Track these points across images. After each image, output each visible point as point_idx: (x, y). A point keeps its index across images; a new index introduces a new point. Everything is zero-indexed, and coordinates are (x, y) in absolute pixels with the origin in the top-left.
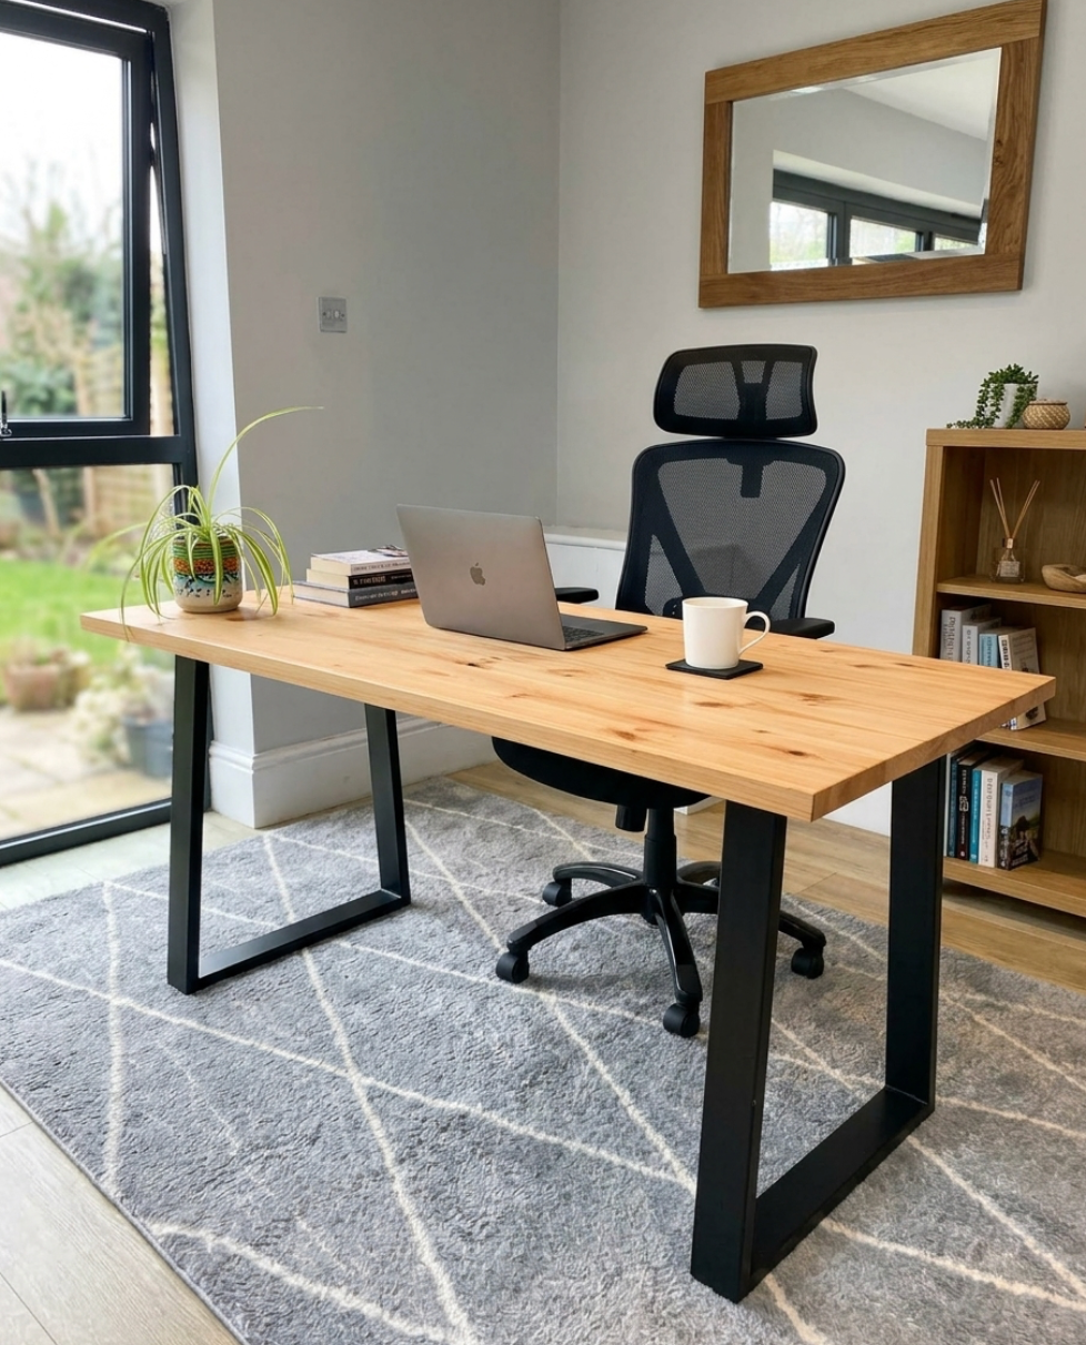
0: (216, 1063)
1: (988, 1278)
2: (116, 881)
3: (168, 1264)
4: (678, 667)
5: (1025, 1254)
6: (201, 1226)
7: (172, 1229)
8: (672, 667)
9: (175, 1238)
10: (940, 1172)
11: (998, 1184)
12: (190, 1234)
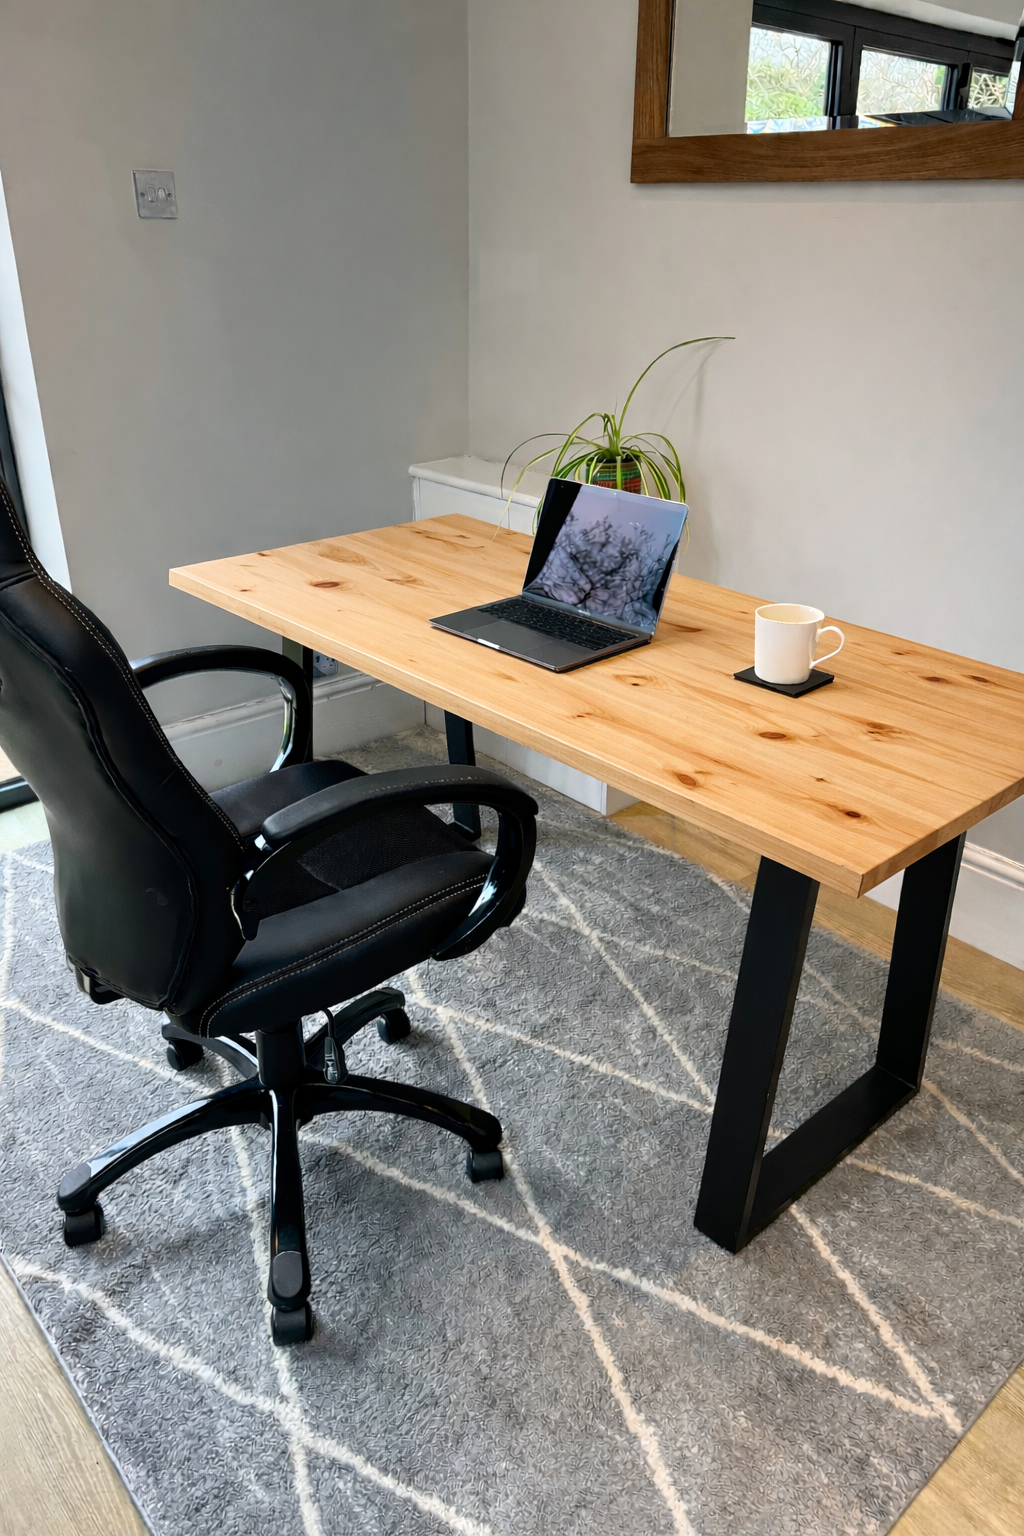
0: (95, 1081)
1: (833, 1371)
2: (20, 852)
3: (26, 1306)
4: (747, 677)
5: (877, 1346)
6: (60, 1269)
7: (34, 1269)
8: (739, 677)
9: (37, 1280)
10: (811, 1245)
11: (870, 1261)
12: (50, 1276)
